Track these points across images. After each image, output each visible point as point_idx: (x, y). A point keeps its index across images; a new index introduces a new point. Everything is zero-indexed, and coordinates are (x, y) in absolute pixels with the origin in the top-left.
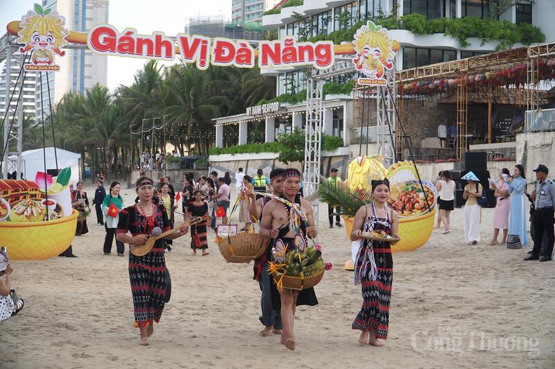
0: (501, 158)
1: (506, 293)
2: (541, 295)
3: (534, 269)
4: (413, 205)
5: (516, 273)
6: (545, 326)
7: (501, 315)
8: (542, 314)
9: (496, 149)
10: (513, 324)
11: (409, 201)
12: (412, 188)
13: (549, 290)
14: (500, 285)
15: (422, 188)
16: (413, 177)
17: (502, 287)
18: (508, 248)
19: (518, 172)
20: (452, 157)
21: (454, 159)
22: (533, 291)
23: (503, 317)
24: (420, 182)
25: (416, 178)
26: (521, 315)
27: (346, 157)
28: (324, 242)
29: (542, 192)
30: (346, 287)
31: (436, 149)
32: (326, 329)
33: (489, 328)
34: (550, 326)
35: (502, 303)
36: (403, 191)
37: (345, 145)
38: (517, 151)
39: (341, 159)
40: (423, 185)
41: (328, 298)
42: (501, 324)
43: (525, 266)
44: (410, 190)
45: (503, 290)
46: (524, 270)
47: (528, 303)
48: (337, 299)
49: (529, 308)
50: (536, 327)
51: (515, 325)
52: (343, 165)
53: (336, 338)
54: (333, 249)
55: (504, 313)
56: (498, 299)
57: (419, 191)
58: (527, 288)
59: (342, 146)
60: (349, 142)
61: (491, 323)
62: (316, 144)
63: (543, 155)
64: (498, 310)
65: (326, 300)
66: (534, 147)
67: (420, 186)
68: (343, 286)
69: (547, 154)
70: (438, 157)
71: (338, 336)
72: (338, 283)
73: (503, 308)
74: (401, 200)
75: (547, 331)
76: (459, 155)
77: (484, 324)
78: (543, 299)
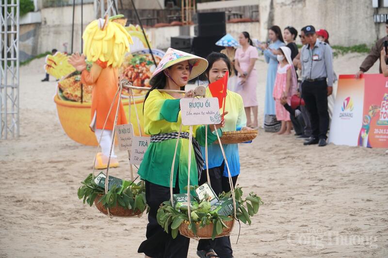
0: (239, 19)
1: (278, 186)
2: (323, 187)
3: (305, 156)
4: (143, 81)
5: (284, 161)
6: (337, 223)
7: (280, 213)
8: (330, 210)
9: (232, 8)
10: (297, 223)
11: (137, 76)
12: (141, 59)
13: (331, 181)
14: (267, 177)
15: (153, 59)
16: (141, 46)
17: (270, 180)
18: (266, 131)
19: (274, 35)
20: (175, 20)
21: (179, 21)
22: (312, 183)
23: (282, 215)
24: (151, 52)
25: (145, 46)
26: (304, 211)
27: (38, 25)
28: (26, 133)
29: (315, 58)
30: (72, 188)
31: (154, 10)
32: (66, 239)
33: (268, 229)
34: (344, 222)
35: (275, 199)
36: (129, 65)
37: (36, 9)
38: (261, 9)
39: (32, 28)
40: (155, 56)
41: (55, 203)
42: (282, 223)
43: (292, 153)
44: (138, 62)
45: (272, 182)
46: (293, 158)
47: (310, 197)
48: (66, 203)
49: (312, 203)
50: (326, 224)
51: (301, 224)
52: (34, 35)
53: (81, 249)
54: (41, 143)
55: (282, 210)
56: (270, 194)
57: (150, 63)
58: (302, 179)
59: (32, 10)
60: (41, 5)
61: (270, 223)
62: (12, 9)
63: (294, 14)
64: (274, 207)
65: (53, 205)
66: (283, 4)
67: (150, 57)
68: (68, 187)
69: (300, 12)
70: (158, 19)
71: (84, 247)
72: (61, 184)
73: (279, 204)
74: (127, 75)
75: (342, 229)
76: (185, 17)
77: (261, 225)
78: (325, 191)
